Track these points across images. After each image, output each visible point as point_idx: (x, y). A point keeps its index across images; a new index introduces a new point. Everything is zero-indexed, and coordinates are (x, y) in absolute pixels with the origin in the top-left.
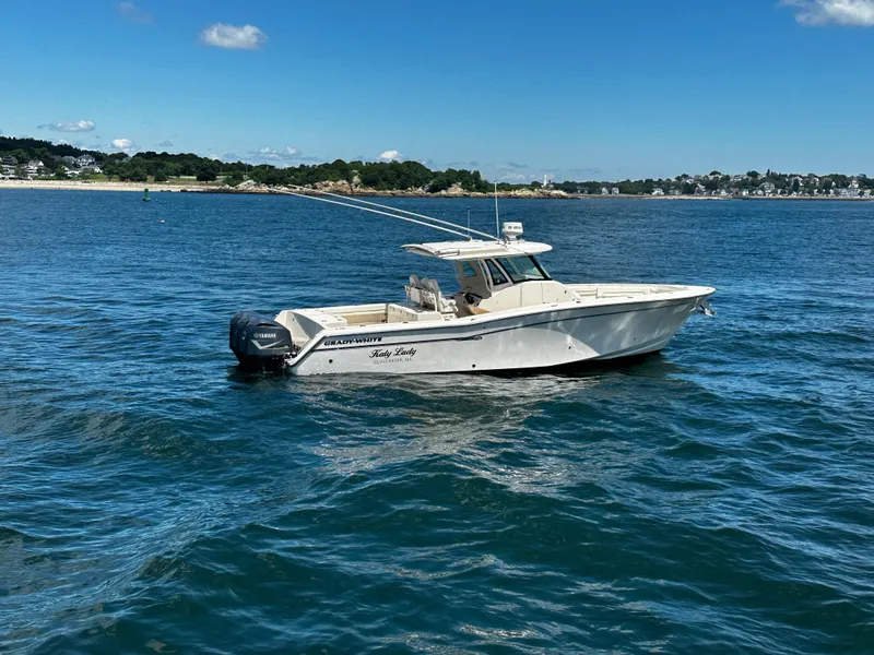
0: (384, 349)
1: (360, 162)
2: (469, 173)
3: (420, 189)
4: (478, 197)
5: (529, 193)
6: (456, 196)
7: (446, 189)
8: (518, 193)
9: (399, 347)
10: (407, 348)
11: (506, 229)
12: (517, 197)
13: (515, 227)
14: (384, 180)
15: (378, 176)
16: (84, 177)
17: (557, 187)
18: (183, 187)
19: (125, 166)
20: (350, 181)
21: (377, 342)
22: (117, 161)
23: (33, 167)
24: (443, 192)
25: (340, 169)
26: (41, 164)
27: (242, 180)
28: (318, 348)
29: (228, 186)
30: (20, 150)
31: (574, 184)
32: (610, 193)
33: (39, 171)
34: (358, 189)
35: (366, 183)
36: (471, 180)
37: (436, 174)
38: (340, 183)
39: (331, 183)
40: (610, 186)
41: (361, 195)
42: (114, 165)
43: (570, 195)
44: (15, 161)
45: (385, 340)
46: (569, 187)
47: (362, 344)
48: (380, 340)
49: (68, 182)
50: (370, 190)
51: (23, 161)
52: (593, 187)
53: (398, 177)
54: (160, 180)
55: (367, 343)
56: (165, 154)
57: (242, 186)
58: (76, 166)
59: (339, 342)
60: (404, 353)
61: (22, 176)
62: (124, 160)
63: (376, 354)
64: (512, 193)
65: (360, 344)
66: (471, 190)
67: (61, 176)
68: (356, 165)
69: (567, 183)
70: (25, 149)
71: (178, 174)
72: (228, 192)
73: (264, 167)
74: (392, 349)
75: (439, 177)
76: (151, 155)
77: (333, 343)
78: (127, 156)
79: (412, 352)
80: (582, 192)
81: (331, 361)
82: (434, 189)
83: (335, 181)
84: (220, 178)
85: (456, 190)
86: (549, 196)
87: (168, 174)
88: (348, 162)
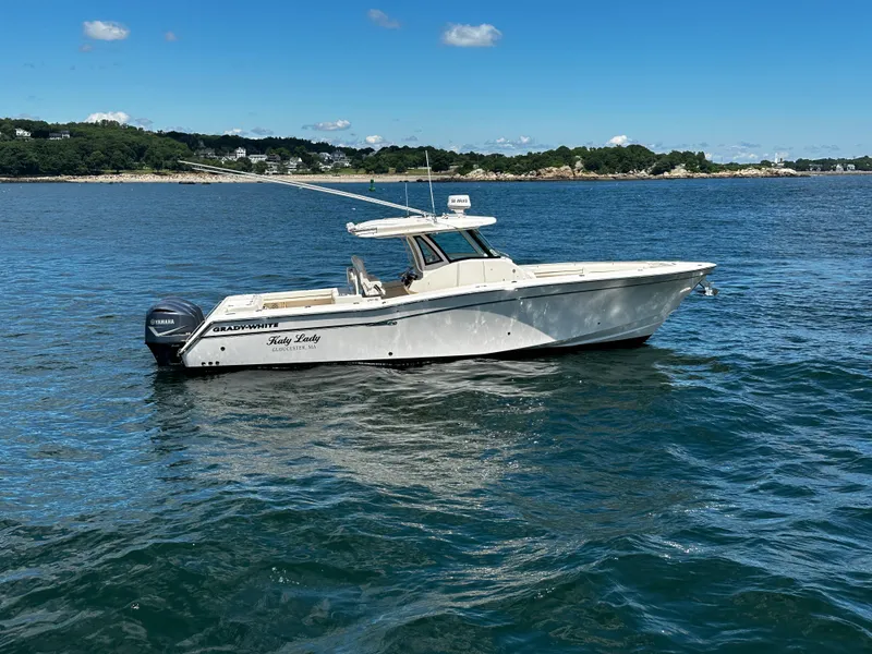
0: (283, 336)
1: (584, 148)
2: (693, 154)
3: (643, 172)
4: (703, 178)
5: (755, 172)
6: (678, 178)
7: (669, 171)
8: (744, 172)
9: (300, 333)
10: (310, 334)
11: (450, 203)
12: (743, 177)
13: (464, 200)
14: (607, 164)
15: (600, 160)
16: (335, 171)
17: (788, 165)
18: (419, 177)
19: (370, 159)
20: (573, 167)
21: (273, 328)
22: (364, 155)
23: (293, 163)
24: (666, 174)
25: (564, 156)
26: (300, 160)
27: (472, 169)
28: (207, 334)
29: (458, 175)
30: (282, 149)
31: (807, 162)
32: (845, 169)
33: (298, 167)
34: (580, 174)
35: (589, 167)
36: (695, 162)
37: (659, 157)
38: (562, 168)
39: (555, 169)
40: (844, 163)
41: (583, 179)
42: (361, 159)
43: (800, 173)
44: (279, 158)
45: (282, 326)
46: (801, 165)
47: (257, 330)
48: (276, 325)
49: (321, 176)
50: (593, 174)
51: (285, 158)
52: (826, 165)
53: (620, 161)
54: (400, 171)
55: (261, 330)
56: (405, 147)
57: (472, 175)
58: (330, 161)
59: (230, 329)
60: (306, 340)
61: (283, 171)
62: (371, 155)
63: (274, 341)
64: (738, 173)
65: (253, 330)
66: (694, 171)
67: (316, 171)
68: (581, 151)
69: (800, 161)
70: (287, 148)
71: (416, 166)
72: (458, 180)
73: (494, 156)
74: (292, 336)
75: (663, 160)
76: (394, 149)
77: (223, 329)
78: (373, 150)
79: (316, 339)
80: (815, 169)
81: (223, 349)
82: (657, 172)
83: (558, 167)
84: (453, 168)
85: (680, 172)
86: (778, 175)
87: (407, 166)
88: (571, 148)
